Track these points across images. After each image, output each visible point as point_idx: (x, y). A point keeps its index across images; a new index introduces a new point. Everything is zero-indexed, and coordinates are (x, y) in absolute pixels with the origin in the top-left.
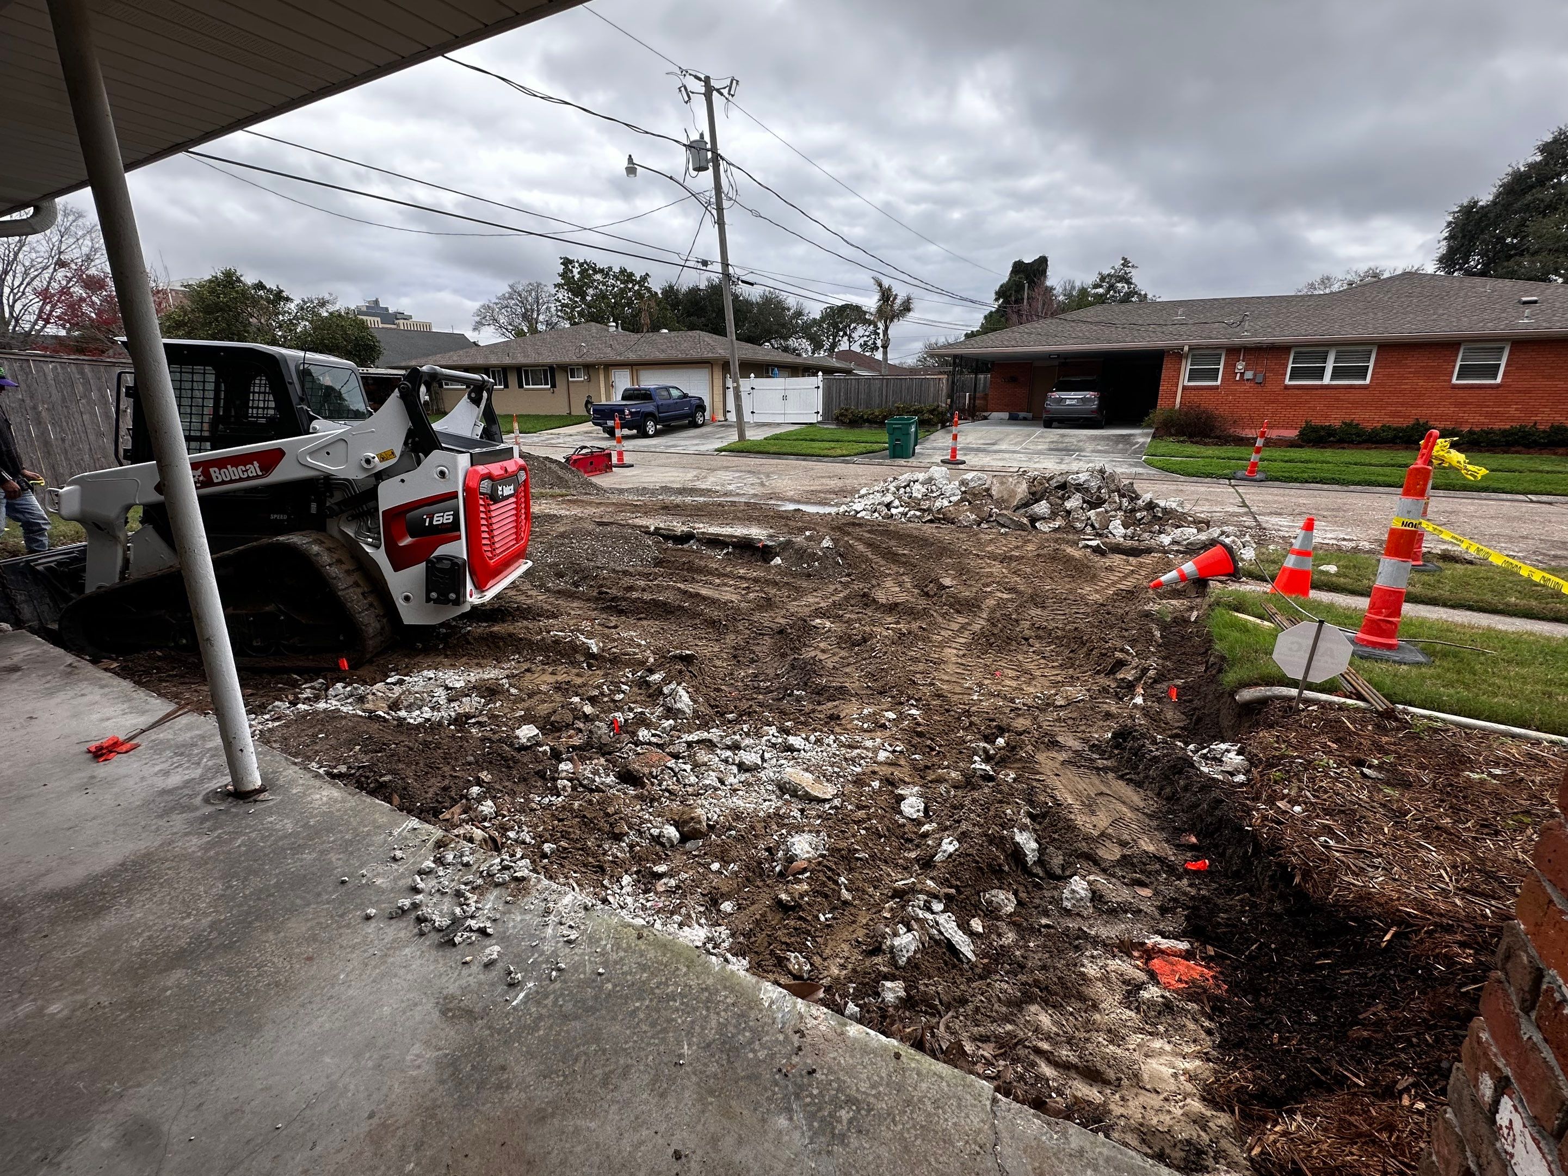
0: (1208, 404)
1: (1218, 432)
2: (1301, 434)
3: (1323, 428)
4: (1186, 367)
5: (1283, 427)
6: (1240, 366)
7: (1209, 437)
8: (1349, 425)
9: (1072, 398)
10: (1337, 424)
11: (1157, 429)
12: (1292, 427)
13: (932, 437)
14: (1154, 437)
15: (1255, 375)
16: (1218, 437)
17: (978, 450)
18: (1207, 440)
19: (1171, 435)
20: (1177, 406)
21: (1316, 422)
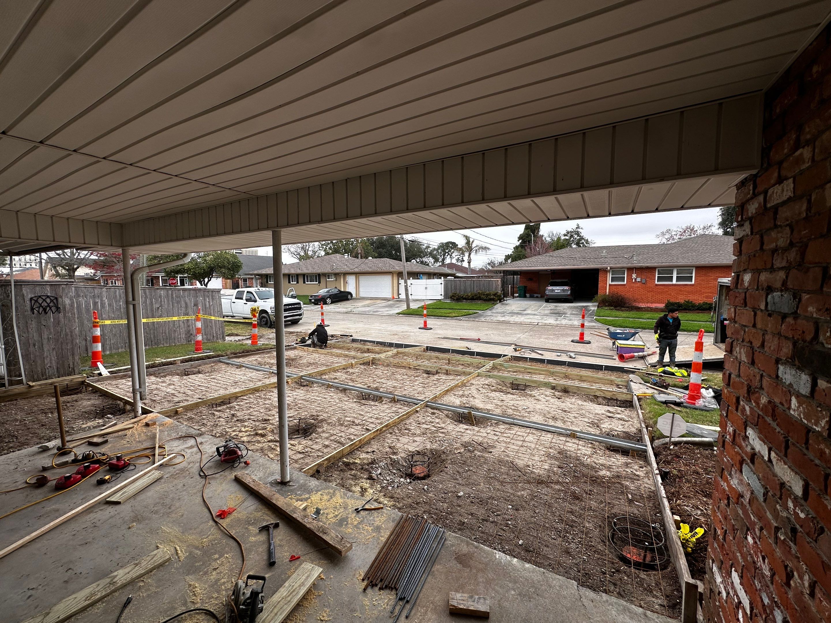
0: (622, 292)
1: (627, 305)
2: (666, 306)
3: (676, 303)
4: (610, 276)
5: (657, 303)
6: (634, 276)
7: (624, 307)
8: (688, 302)
9: (558, 290)
10: (682, 301)
11: (599, 303)
12: (661, 303)
13: (496, 307)
14: (598, 307)
15: (641, 280)
16: (628, 307)
17: (518, 313)
18: (623, 309)
19: (606, 306)
20: (607, 293)
21: (672, 300)
